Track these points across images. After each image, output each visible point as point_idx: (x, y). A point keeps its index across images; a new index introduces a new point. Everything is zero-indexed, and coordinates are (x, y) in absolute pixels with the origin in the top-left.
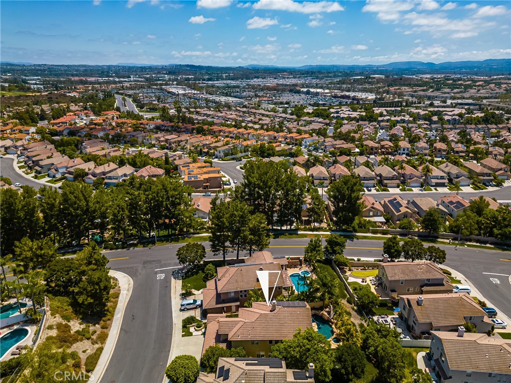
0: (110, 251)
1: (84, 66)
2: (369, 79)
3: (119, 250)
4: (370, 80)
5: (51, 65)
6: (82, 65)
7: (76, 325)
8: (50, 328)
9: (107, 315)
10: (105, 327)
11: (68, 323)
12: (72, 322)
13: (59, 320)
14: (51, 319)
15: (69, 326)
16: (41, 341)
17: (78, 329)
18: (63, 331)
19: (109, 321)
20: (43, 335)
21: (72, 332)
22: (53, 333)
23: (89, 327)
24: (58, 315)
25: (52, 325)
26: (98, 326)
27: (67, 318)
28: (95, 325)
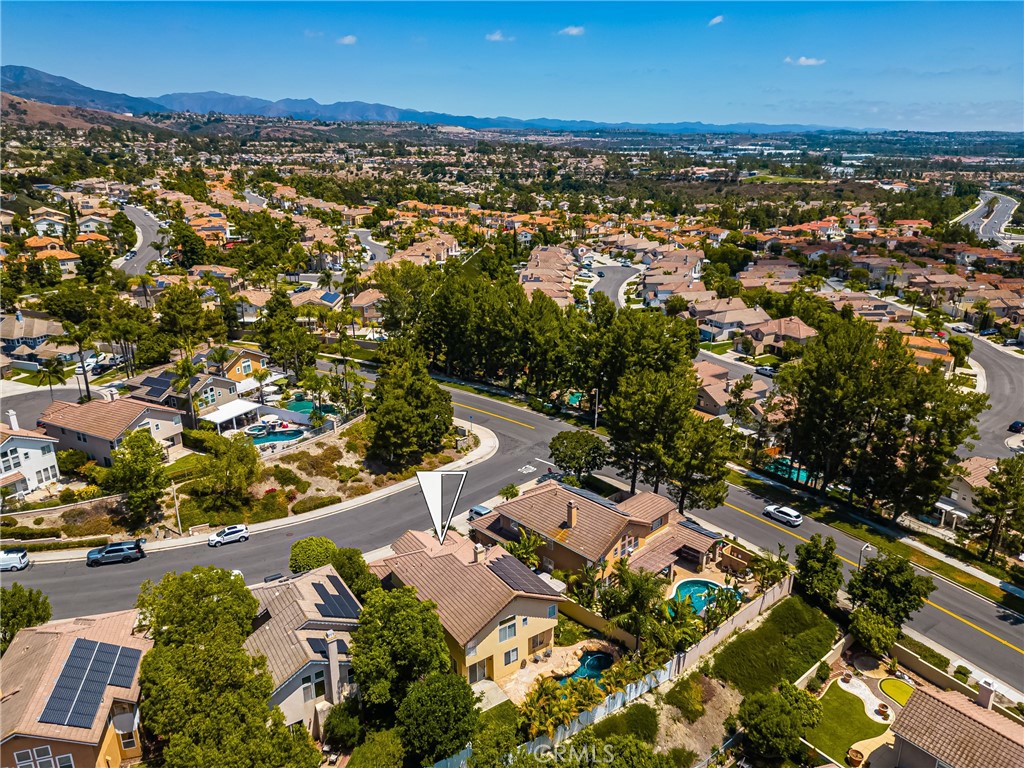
0: (530, 411)
1: (987, 134)
3: (541, 415)
5: (918, 133)
6: (986, 132)
7: (350, 460)
8: (319, 445)
9: (401, 473)
10: (379, 484)
11: (344, 453)
12: (350, 455)
13: (341, 444)
14: (333, 438)
15: (340, 456)
16: (292, 451)
17: (347, 465)
18: (325, 456)
19: (392, 481)
20: (303, 447)
21: (335, 464)
22: (315, 452)
23: (362, 471)
24: (346, 439)
25: (325, 444)
26: (373, 477)
27: (351, 447)
28: (371, 474)
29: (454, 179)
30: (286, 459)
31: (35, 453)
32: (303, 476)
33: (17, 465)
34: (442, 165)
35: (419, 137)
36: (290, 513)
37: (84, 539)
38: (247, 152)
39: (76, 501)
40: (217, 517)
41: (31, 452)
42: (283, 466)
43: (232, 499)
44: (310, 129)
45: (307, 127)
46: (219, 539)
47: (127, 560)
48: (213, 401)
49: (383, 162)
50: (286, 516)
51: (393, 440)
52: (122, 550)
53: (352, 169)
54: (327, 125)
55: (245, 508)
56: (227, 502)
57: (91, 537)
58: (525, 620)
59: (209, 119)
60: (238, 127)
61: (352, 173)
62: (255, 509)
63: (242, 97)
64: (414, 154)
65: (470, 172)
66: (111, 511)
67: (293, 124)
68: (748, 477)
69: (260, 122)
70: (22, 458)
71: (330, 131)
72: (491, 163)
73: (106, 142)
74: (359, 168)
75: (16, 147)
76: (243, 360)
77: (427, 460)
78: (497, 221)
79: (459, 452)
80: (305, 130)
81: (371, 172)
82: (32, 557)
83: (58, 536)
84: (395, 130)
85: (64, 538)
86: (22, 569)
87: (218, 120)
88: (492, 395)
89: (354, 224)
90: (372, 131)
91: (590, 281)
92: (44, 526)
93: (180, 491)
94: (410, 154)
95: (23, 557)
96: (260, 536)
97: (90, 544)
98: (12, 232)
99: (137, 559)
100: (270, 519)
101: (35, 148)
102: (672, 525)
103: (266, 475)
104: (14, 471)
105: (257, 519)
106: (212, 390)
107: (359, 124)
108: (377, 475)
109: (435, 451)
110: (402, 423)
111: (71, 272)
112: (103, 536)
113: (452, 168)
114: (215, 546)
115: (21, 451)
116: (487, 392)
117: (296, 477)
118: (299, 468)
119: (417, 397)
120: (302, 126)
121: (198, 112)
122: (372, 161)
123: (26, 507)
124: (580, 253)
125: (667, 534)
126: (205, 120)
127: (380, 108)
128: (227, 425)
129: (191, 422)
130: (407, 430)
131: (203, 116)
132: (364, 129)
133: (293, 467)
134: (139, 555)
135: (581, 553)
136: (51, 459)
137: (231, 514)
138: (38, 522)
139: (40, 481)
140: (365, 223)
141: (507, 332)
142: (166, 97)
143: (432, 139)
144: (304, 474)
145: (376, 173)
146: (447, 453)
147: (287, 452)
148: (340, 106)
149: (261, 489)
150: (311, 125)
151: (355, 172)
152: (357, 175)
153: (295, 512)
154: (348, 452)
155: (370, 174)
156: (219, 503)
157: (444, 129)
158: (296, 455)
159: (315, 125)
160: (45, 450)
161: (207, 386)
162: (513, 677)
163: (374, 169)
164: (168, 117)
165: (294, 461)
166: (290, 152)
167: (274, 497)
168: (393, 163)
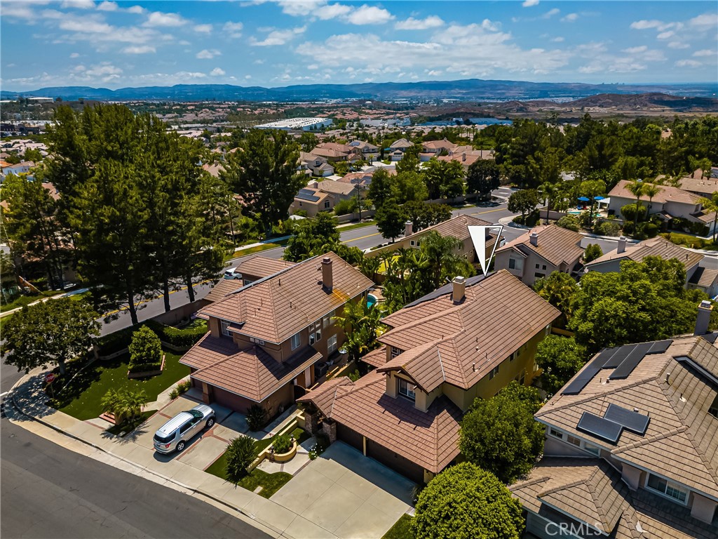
2: (28, 103)
4: (30, 105)
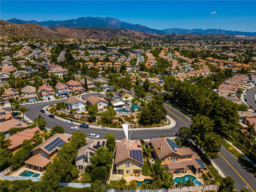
7: (135, 120)
8: (131, 115)
9: (146, 126)
10: (139, 127)
11: (135, 118)
12: (136, 119)
13: (135, 116)
14: (134, 114)
15: (134, 118)
16: (125, 115)
17: (134, 121)
18: (130, 118)
19: (143, 127)
20: (127, 115)
21: (132, 120)
22: (129, 116)
23: (137, 123)
24: (137, 115)
25: (132, 115)
26: (139, 125)
27: (137, 117)
28: (139, 124)
29: (231, 51)
30: (122, 116)
31: (82, 105)
32: (124, 121)
33: (78, 106)
34: (228, 47)
35: (228, 39)
36: (118, 128)
37: (82, 122)
38: (176, 43)
39: (84, 115)
40: (104, 124)
41: (81, 104)
42: (121, 117)
43: (108, 122)
44: (196, 37)
45: (196, 36)
46: (101, 129)
47: (85, 127)
48: (116, 101)
49: (211, 46)
50: (117, 128)
51: (144, 118)
52: (85, 126)
53: (201, 48)
54: (201, 36)
55: (110, 124)
56: (107, 122)
57: (83, 122)
58: (132, 165)
59: (172, 35)
60: (178, 36)
61: (201, 49)
62: (111, 125)
63: (183, 29)
64: (222, 44)
65: (237, 49)
66: (88, 118)
67: (192, 35)
68: (242, 156)
69: (184, 35)
70: (79, 105)
71: (202, 37)
72: (245, 47)
73: (147, 41)
74: (204, 48)
75: (130, 42)
76: (127, 94)
77: (154, 125)
78: (232, 65)
79: (163, 125)
80: (195, 37)
81: (207, 48)
82: (73, 122)
83: (79, 120)
84: (221, 37)
85: (79, 121)
86: (71, 124)
87: (174, 35)
88: (184, 113)
89: (189, 63)
90: (214, 37)
91: (250, 87)
92: (78, 118)
93: (100, 117)
94: (220, 44)
95: (71, 122)
96: (109, 131)
97: (82, 123)
98: (115, 61)
99: (87, 128)
100: (113, 128)
101: (133, 42)
102: (193, 159)
103: (117, 118)
104: (78, 107)
105: (111, 127)
106: (116, 99)
107: (210, 35)
108: (140, 125)
109: (157, 123)
110: (146, 114)
111: (119, 70)
112: (85, 122)
113: (231, 48)
114: (100, 130)
115: (79, 104)
116: (183, 112)
117: (122, 120)
118: (124, 119)
119: (152, 109)
120: (195, 36)
121: (170, 33)
122: (208, 46)
123: (77, 114)
124: (252, 77)
125: (190, 161)
126: (171, 35)
127: (220, 30)
128: (117, 107)
129: (110, 104)
130: (147, 116)
131: (171, 34)
132: (212, 37)
133: (123, 118)
134: (87, 127)
135: (158, 156)
136: (84, 106)
137: (107, 124)
138: (77, 117)
139: (82, 110)
140: (192, 63)
141: (189, 98)
142: (166, 30)
143: (232, 39)
144: (124, 120)
145: (208, 49)
146: (160, 124)
147: (123, 115)
148: (208, 30)
149: (115, 121)
150: (197, 36)
151: (202, 48)
152: (202, 49)
153: (119, 128)
154: (136, 118)
155: (206, 49)
156: (106, 122)
157: (237, 36)
158: (125, 116)
159: (198, 36)
160: (84, 104)
161: (115, 98)
162: (128, 177)
163: (208, 48)
164: (163, 35)
165: (124, 117)
166: (187, 43)
167: (116, 123)
168: (214, 46)
